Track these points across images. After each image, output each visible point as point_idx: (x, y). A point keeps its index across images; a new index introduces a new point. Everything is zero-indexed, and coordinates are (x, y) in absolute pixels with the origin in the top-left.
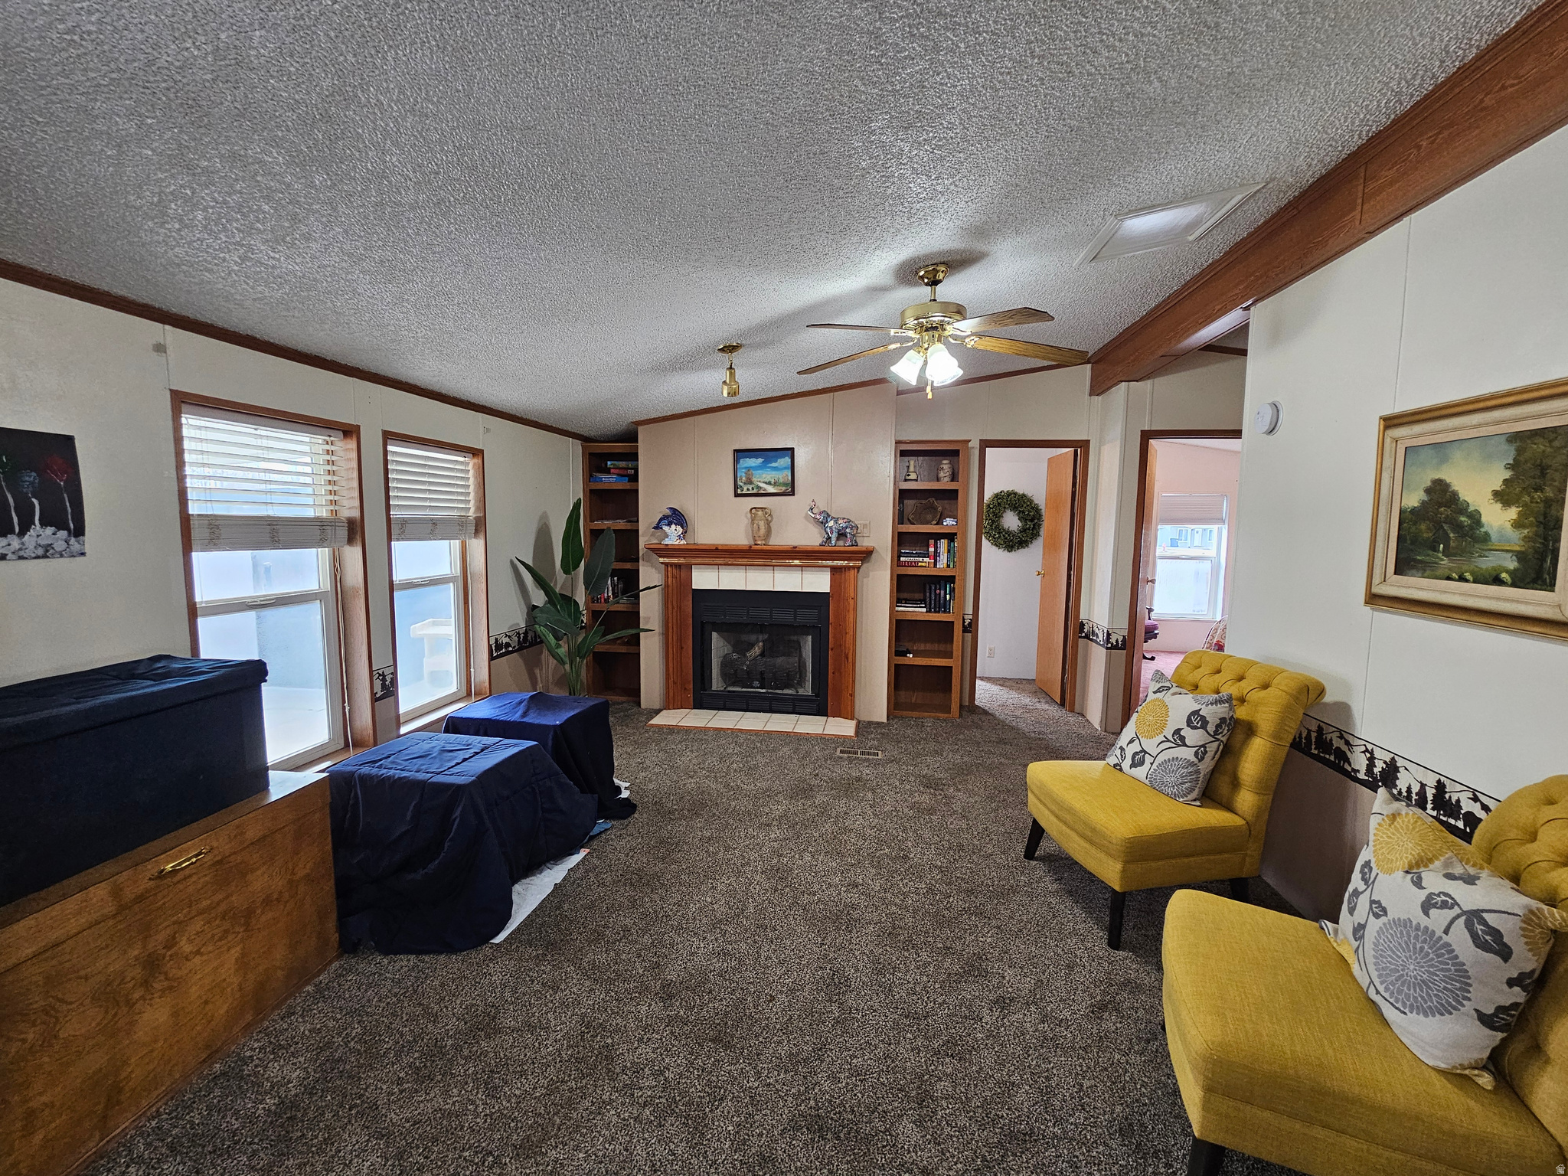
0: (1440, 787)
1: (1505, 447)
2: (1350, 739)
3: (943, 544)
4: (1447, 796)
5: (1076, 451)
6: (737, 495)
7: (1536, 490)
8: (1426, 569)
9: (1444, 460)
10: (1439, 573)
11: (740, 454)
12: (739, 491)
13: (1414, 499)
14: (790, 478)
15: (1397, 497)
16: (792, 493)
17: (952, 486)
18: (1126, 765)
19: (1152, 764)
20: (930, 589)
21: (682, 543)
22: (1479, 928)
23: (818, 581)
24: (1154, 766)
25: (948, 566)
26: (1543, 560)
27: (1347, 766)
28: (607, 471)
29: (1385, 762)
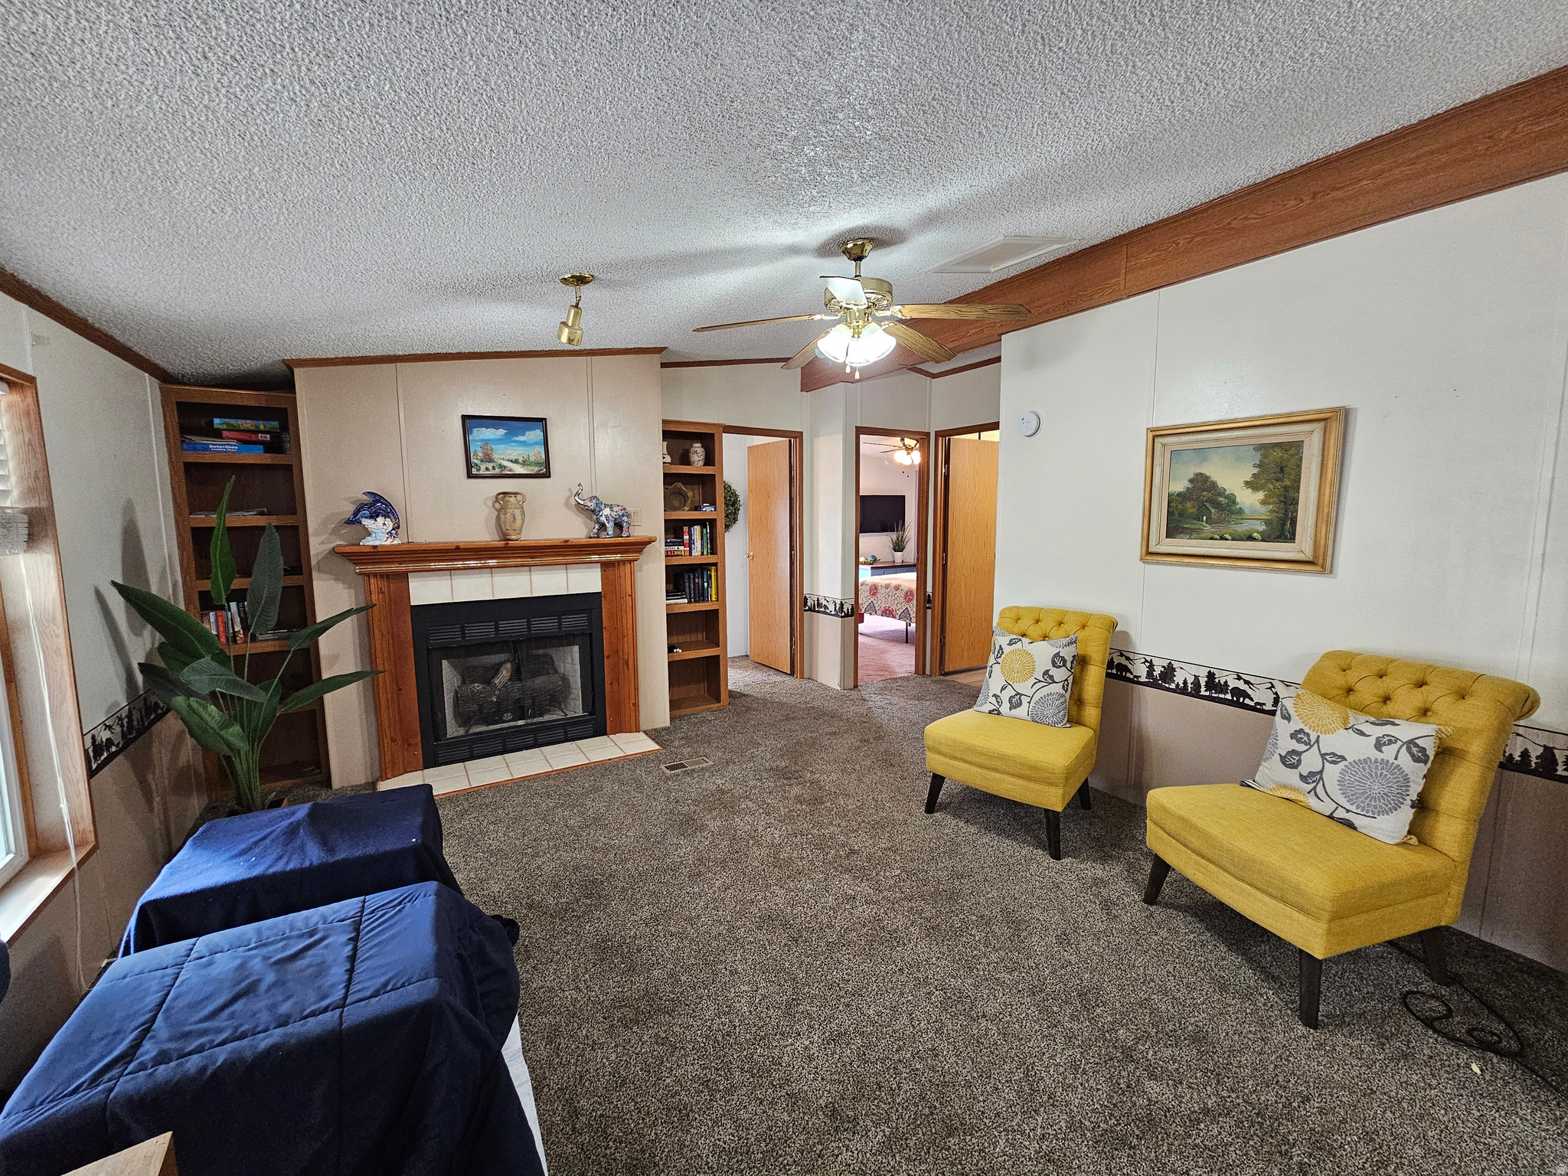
0: (1211, 676)
1: (1253, 453)
2: (1131, 656)
3: (697, 529)
4: (1217, 680)
5: (790, 441)
6: (470, 476)
7: (1277, 481)
8: (1190, 533)
9: (1205, 459)
10: (1202, 535)
11: (469, 422)
12: (474, 471)
13: (1180, 486)
14: (543, 457)
15: (1166, 484)
16: (547, 475)
17: (708, 470)
18: (1005, 708)
19: (1029, 703)
20: (689, 578)
21: (395, 542)
22: (1414, 750)
23: (586, 580)
24: (1032, 704)
25: (702, 554)
26: (1283, 525)
27: (1128, 675)
28: (217, 434)
29: (1163, 667)
